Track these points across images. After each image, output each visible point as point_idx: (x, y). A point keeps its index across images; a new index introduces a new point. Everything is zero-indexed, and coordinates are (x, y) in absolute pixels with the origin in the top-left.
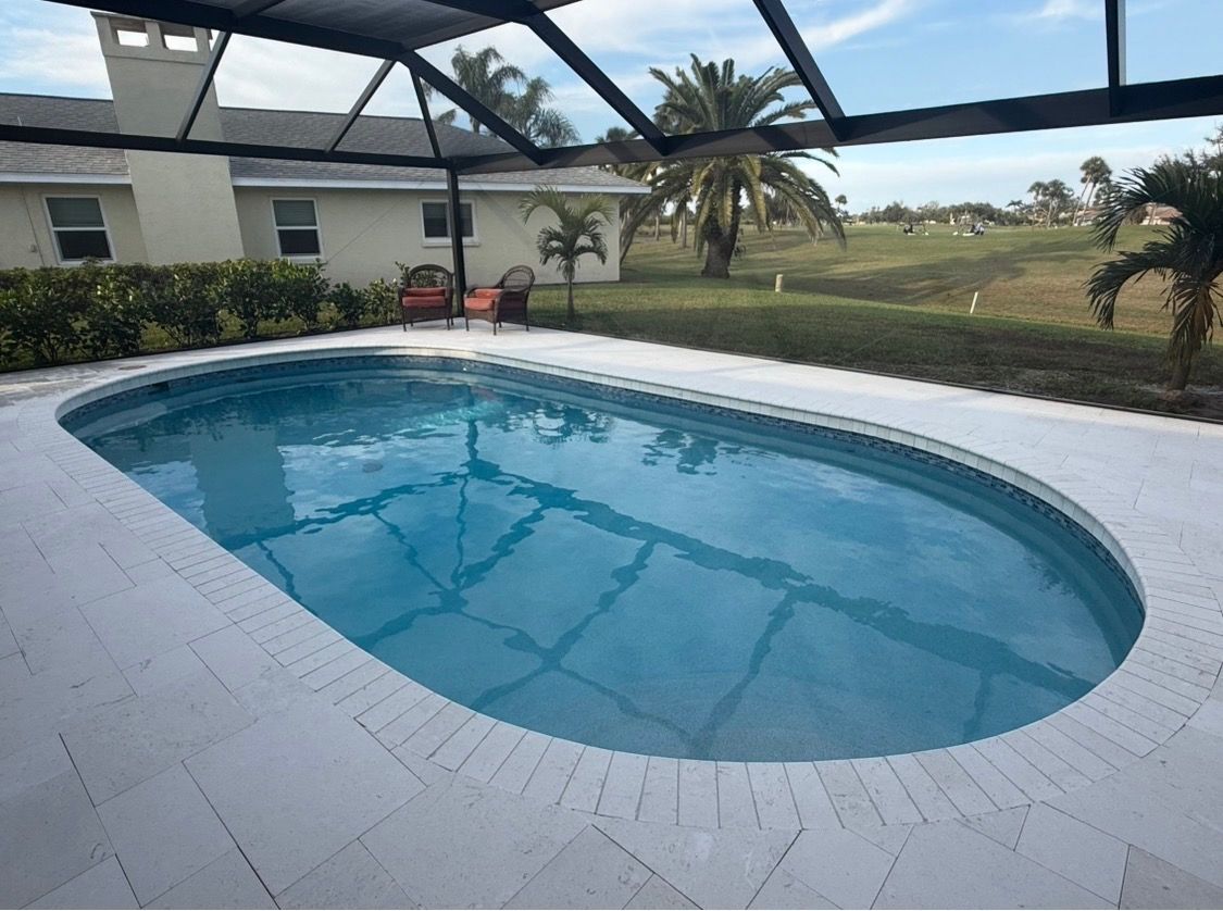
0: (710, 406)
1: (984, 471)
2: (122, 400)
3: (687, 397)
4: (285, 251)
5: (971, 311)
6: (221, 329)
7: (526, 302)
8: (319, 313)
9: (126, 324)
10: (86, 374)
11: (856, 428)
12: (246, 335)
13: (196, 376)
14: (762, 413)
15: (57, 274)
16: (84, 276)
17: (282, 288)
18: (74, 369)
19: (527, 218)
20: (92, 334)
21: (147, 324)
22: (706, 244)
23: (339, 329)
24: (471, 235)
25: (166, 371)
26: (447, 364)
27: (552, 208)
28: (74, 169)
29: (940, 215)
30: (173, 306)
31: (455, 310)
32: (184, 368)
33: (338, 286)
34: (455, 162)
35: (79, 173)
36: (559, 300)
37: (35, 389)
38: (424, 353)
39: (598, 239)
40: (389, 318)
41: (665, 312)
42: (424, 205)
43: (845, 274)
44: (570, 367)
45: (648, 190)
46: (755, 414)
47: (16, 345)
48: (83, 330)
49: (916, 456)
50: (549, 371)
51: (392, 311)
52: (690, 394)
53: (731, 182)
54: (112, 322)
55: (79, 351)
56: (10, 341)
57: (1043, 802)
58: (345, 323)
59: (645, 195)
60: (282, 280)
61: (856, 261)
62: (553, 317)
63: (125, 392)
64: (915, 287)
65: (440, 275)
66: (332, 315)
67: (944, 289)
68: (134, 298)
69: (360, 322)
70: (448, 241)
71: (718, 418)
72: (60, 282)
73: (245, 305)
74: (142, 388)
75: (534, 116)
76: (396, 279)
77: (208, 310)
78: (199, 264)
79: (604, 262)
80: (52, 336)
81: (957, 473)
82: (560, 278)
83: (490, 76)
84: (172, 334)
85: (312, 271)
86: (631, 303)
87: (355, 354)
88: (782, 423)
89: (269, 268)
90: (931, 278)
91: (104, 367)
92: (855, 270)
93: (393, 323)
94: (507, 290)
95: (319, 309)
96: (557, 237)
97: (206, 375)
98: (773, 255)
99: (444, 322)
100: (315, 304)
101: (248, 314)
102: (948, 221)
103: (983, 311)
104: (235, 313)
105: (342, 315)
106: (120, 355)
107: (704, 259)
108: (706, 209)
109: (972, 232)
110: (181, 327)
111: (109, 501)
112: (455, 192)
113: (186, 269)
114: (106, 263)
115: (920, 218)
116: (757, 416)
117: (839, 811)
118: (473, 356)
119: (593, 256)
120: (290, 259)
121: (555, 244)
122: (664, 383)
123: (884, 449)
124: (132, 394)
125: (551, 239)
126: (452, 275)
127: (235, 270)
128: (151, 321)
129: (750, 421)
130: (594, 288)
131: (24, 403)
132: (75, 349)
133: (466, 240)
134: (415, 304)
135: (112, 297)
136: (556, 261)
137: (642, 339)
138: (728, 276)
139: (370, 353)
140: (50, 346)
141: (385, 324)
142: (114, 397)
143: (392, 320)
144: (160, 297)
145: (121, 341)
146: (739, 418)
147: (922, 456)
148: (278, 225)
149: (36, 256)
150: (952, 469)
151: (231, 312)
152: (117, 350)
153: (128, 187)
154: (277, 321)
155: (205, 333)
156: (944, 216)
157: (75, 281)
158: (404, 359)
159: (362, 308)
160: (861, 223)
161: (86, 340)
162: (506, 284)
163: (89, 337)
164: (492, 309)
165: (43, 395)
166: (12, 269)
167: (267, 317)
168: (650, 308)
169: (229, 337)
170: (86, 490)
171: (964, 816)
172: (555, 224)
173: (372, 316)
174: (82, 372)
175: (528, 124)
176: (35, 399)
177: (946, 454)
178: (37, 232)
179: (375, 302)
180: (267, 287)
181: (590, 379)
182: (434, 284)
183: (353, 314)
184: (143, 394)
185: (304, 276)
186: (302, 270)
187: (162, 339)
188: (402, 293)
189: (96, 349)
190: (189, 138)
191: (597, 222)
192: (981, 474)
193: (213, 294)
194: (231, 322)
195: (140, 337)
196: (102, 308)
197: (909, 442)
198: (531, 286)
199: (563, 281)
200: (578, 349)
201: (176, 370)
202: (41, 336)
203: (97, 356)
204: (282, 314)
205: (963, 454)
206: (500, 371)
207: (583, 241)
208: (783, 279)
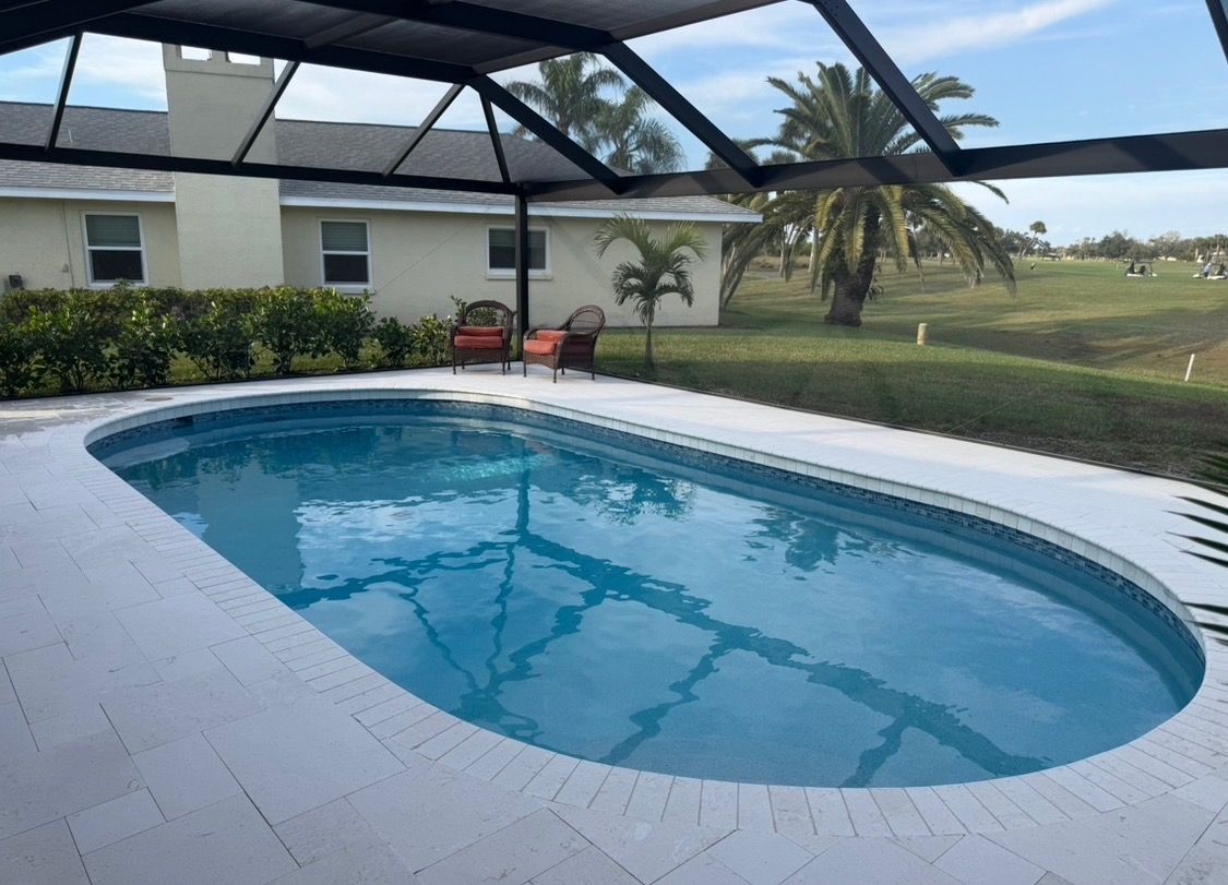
0: (786, 472)
1: (1093, 559)
2: (146, 433)
3: (759, 460)
4: (330, 278)
5: (1187, 379)
6: (253, 362)
7: (593, 347)
8: (360, 350)
9: (156, 352)
10: (113, 404)
11: (952, 505)
12: (278, 370)
13: (222, 412)
14: (844, 482)
15: (86, 296)
16: (113, 300)
17: (322, 321)
18: (100, 398)
19: (603, 250)
20: (121, 361)
21: (176, 353)
22: (833, 283)
23: (381, 368)
24: (542, 266)
25: (192, 405)
26: (495, 412)
27: (633, 240)
28: (118, 186)
29: (1181, 250)
30: (206, 336)
31: (513, 353)
32: (211, 402)
33: (384, 320)
34: (525, 187)
35: (123, 189)
36: (636, 346)
37: (63, 417)
38: (473, 399)
39: (683, 277)
40: (438, 358)
41: (765, 364)
42: (491, 231)
43: (1021, 325)
44: (632, 421)
45: (759, 219)
46: (837, 484)
47: (46, 370)
48: (112, 357)
49: (1020, 540)
50: (609, 425)
51: (442, 351)
52: (762, 456)
53: (865, 209)
54: (143, 350)
55: (104, 380)
56: (39, 366)
57: (980, 834)
58: (389, 362)
59: (755, 224)
60: (324, 312)
61: (1040, 308)
62: (627, 366)
63: (148, 425)
64: (1114, 345)
65: (500, 313)
66: (376, 352)
67: (1155, 348)
68: (168, 326)
69: (406, 362)
70: (512, 273)
71: (794, 487)
72: (88, 304)
73: (281, 337)
74: (167, 421)
75: (632, 127)
76: (450, 315)
77: (241, 341)
78: (235, 290)
79: (690, 303)
80: (81, 362)
81: (1065, 563)
82: (636, 320)
83: (584, 80)
84: (200, 366)
85: (358, 303)
86: (725, 352)
87: (396, 396)
88: (868, 496)
89: (310, 297)
90: (1139, 334)
91: (131, 398)
92: (1038, 320)
93: (443, 364)
94: (572, 332)
95: (360, 345)
96: (635, 273)
97: (231, 411)
98: (930, 298)
99: (500, 366)
100: (357, 339)
101: (282, 348)
102: (1192, 259)
103: (1204, 378)
104: (270, 346)
105: (387, 352)
106: (145, 386)
107: (829, 301)
108: (829, 242)
109: (1220, 274)
110: (211, 358)
111: (137, 525)
112: (524, 218)
113: (220, 295)
114: (136, 286)
115: (1153, 253)
116: (839, 486)
117: (777, 820)
118: (526, 405)
119: (675, 296)
120: (335, 288)
121: (633, 281)
122: (734, 443)
123: (985, 531)
124: (156, 427)
125: (628, 276)
126: (513, 314)
127: (274, 298)
128: (180, 350)
129: (831, 492)
130: (683, 333)
131: (52, 429)
132: (102, 377)
133: (532, 273)
134: (468, 344)
135: (145, 324)
136: (634, 302)
137: (727, 395)
138: (857, 323)
139: (411, 396)
140: (79, 373)
141: (434, 366)
142: (137, 429)
143: (442, 361)
144: (194, 325)
145: (148, 370)
146: (819, 488)
147: (1028, 540)
148: (324, 249)
149: (67, 276)
150: (1060, 557)
151: (265, 344)
152: (143, 380)
153: (172, 205)
154: (314, 357)
155: (235, 366)
156: (1187, 252)
157: (103, 305)
158: (450, 405)
159: (409, 346)
160: (1069, 258)
161: (114, 368)
162: (573, 325)
163: (117, 365)
164: (554, 353)
165: (72, 422)
166: (41, 289)
167: (303, 351)
168: (747, 358)
169: (259, 372)
170: (116, 513)
171: (895, 835)
172: (635, 259)
173: (420, 356)
174: (109, 402)
175: (625, 136)
176: (64, 426)
177: (1052, 538)
178: (72, 252)
179: (424, 340)
180: (305, 319)
181: (653, 435)
182: (493, 322)
183: (398, 352)
184: (167, 428)
185: (349, 308)
186: (346, 302)
187: (189, 370)
188: (455, 331)
189: (122, 379)
190: (245, 161)
191: (683, 258)
192: (1091, 564)
193: (248, 323)
194: (263, 355)
195: (168, 367)
196: (134, 335)
197: (1011, 523)
198: (601, 328)
199: (640, 324)
200: (645, 403)
201: (202, 404)
202: (71, 362)
203: (123, 384)
204: (320, 349)
205: (1069, 539)
206: (555, 423)
207: (667, 279)
208: (927, 328)
